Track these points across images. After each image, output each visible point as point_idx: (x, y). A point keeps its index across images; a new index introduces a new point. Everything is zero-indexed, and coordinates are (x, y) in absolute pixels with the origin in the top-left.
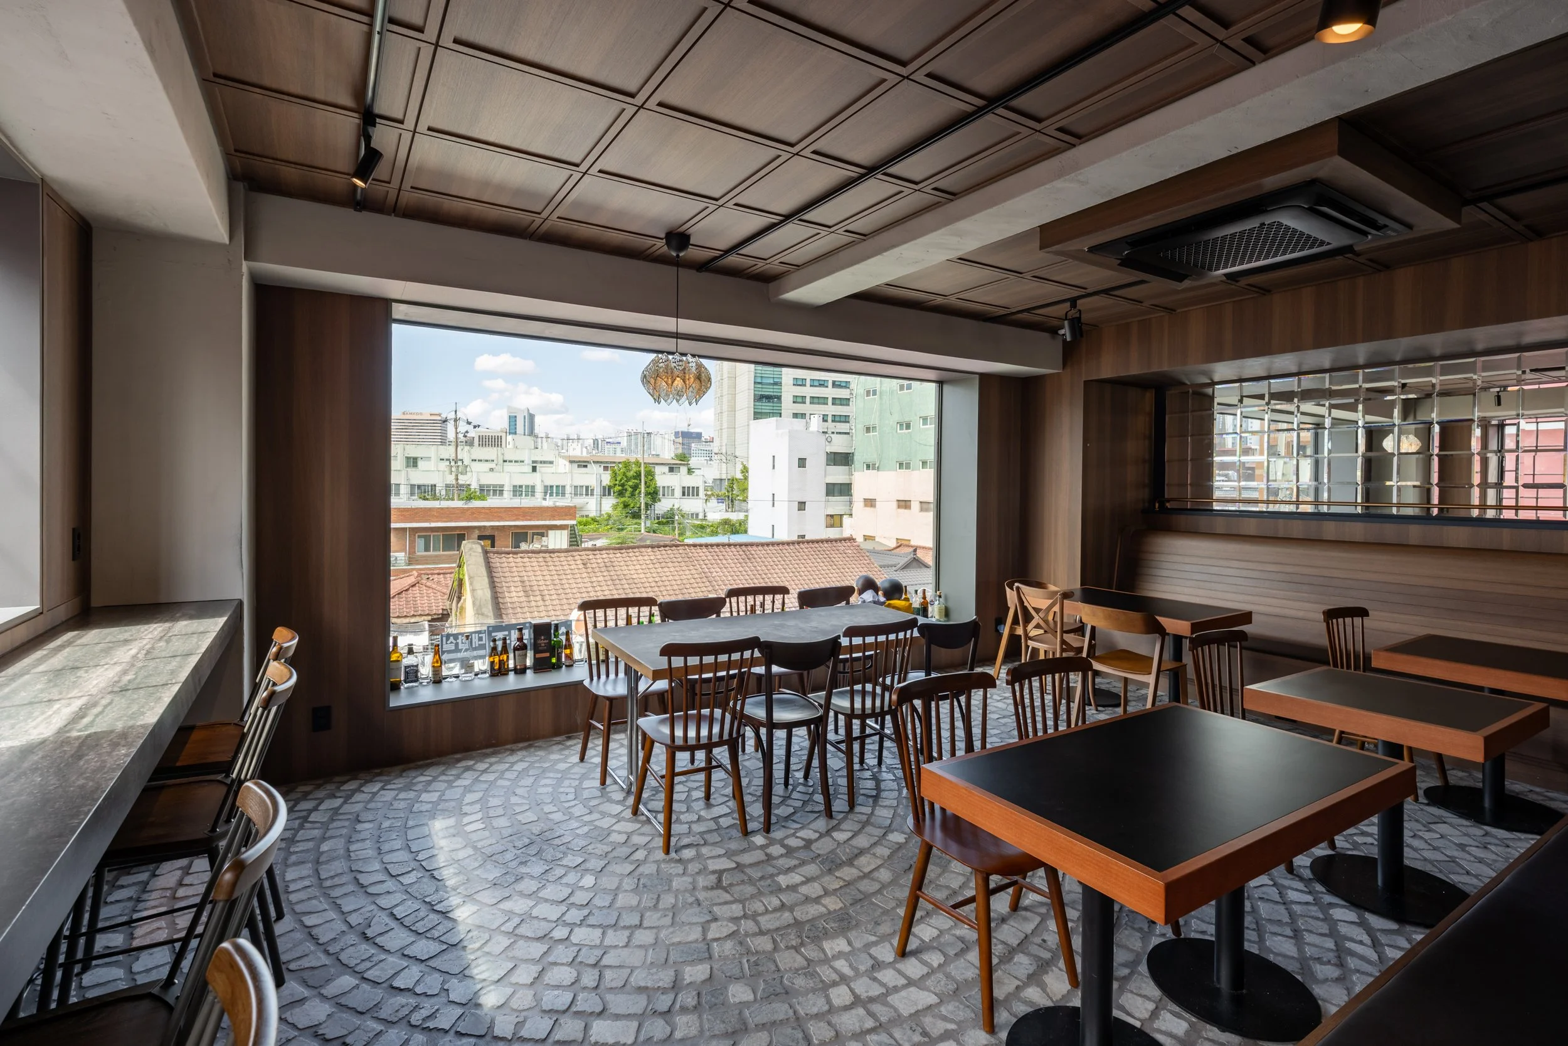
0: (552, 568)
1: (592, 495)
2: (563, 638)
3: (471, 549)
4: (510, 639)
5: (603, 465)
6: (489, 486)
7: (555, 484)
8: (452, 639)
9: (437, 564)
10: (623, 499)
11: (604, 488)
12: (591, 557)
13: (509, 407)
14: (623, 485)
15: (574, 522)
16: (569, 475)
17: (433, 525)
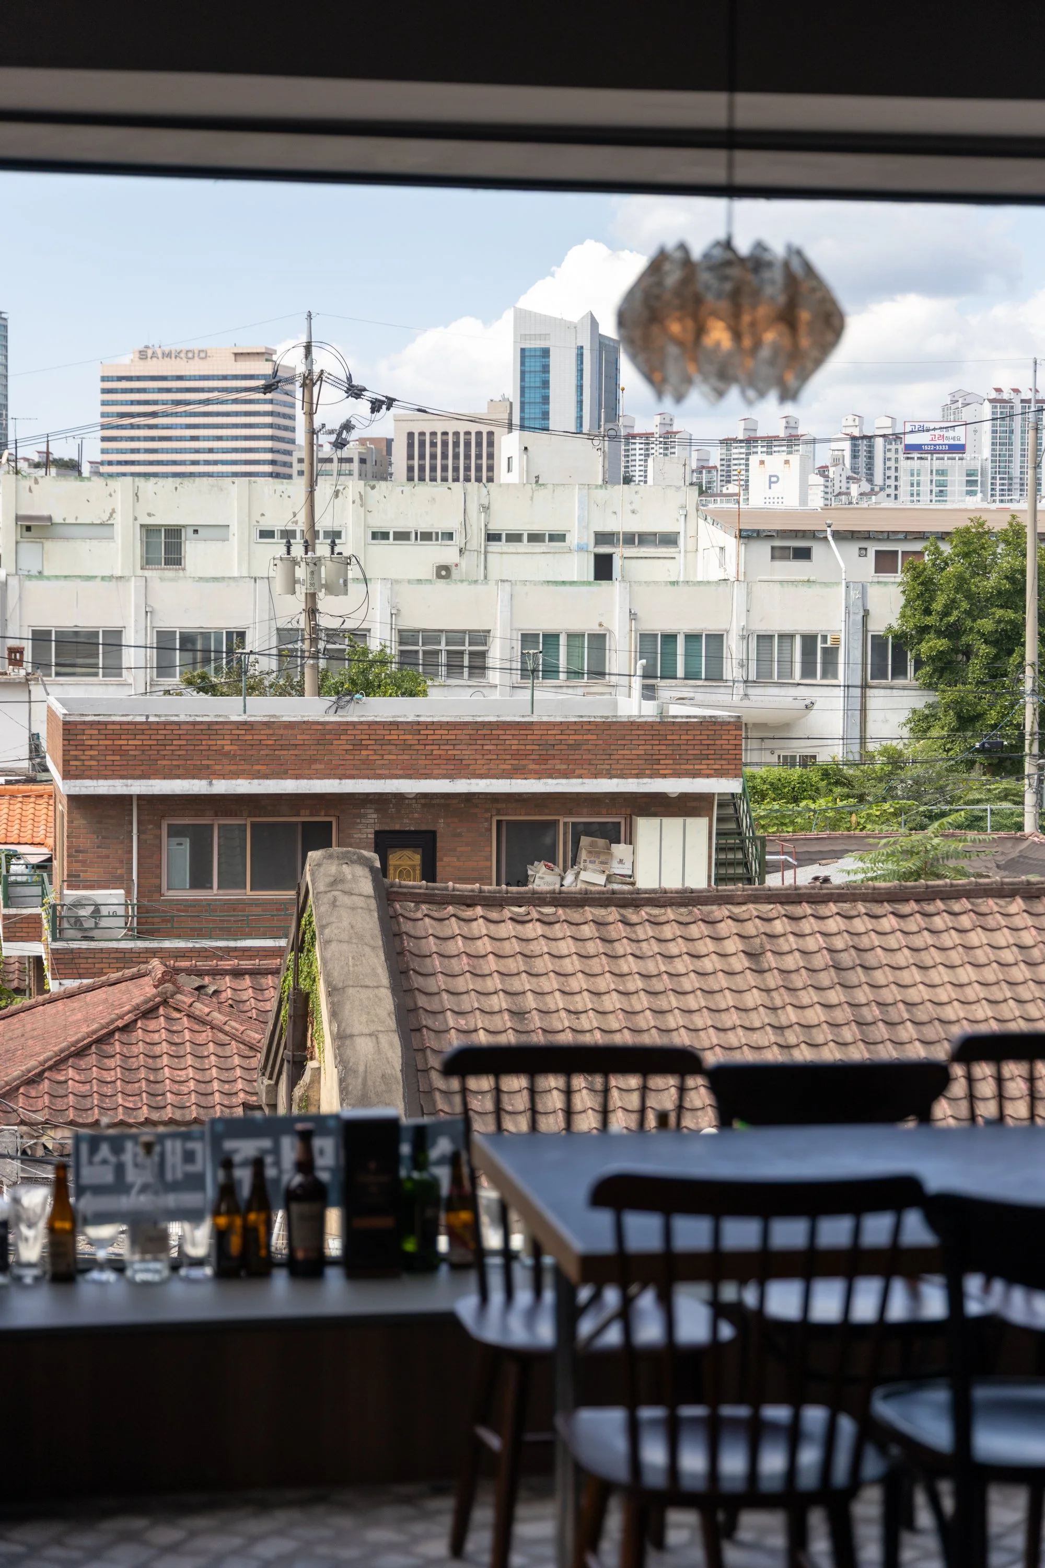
0: (629, 965)
1: (830, 668)
2: (443, 1174)
3: (335, 882)
4: (277, 1163)
5: (873, 548)
6: (432, 636)
7: (681, 625)
8: (105, 1150)
9: (236, 937)
10: (952, 694)
11: (879, 643)
12: (779, 926)
13: (522, 317)
14: (953, 632)
15: (732, 786)
16: (739, 592)
17: (221, 787)
